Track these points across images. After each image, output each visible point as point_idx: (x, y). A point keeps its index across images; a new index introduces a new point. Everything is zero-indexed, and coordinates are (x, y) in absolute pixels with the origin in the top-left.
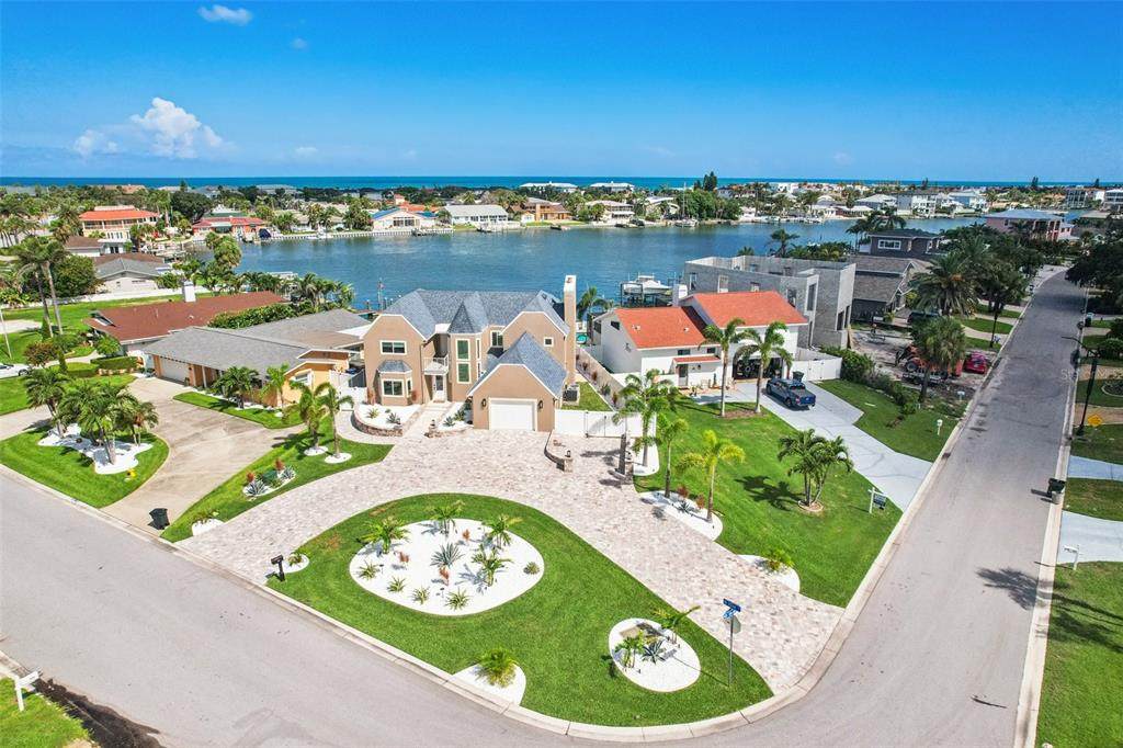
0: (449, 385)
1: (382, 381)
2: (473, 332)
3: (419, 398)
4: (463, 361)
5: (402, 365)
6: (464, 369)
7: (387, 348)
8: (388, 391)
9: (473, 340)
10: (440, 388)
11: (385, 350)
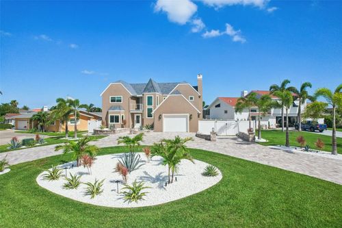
0: (143, 120)
1: (109, 115)
2: (155, 91)
3: (127, 124)
4: (150, 107)
5: (120, 108)
6: (150, 110)
7: (113, 100)
8: (112, 121)
9: (155, 95)
10: (138, 122)
11: (112, 101)
